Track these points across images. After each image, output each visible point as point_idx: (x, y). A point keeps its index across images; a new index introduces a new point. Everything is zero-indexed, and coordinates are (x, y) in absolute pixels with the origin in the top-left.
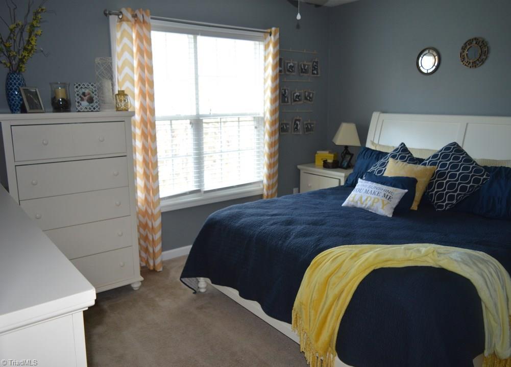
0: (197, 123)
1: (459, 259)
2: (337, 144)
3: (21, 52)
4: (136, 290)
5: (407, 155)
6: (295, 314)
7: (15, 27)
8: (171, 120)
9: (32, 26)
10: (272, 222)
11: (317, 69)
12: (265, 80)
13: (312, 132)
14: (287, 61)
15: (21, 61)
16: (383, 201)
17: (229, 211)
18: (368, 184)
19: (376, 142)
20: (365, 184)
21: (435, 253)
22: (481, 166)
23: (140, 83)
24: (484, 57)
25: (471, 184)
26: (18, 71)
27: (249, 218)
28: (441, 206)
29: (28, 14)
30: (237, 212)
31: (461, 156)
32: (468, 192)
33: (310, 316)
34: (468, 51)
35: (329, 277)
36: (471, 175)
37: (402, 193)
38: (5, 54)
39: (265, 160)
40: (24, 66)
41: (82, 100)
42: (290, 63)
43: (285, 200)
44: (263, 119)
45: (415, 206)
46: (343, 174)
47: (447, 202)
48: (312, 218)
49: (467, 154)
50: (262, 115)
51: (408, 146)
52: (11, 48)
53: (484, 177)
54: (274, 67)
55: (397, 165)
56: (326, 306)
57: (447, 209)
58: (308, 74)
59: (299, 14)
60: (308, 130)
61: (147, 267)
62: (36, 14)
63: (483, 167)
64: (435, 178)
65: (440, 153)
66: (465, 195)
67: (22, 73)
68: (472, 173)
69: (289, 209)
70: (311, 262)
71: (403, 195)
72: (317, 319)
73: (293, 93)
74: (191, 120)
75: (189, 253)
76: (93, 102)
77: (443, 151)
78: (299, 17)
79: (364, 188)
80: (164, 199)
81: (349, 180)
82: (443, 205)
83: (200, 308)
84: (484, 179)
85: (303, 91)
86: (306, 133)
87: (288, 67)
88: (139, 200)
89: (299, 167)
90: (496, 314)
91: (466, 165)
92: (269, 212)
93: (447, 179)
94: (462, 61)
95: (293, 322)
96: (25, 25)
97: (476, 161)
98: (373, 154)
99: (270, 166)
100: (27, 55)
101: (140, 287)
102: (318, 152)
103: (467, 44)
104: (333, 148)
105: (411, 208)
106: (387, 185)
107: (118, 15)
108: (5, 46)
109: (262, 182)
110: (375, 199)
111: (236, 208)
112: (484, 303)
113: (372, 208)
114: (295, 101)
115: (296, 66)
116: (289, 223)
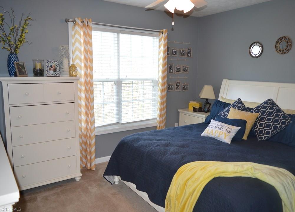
0: (118, 84)
1: (268, 173)
2: (201, 98)
3: (17, 42)
4: (78, 182)
5: (242, 106)
6: (167, 202)
7: (13, 29)
8: (103, 82)
9: (23, 28)
10: (157, 144)
11: (190, 53)
12: (159, 60)
13: (187, 90)
14: (172, 49)
15: (17, 47)
16: (225, 133)
17: (133, 137)
18: (216, 123)
19: (224, 97)
20: (215, 123)
21: (253, 169)
22: (287, 114)
23: (85, 61)
24: (290, 48)
25: (280, 125)
26: (14, 53)
27: (143, 142)
28: (262, 138)
29: (21, 21)
30: (138, 137)
31: (275, 108)
32: (278, 130)
33: (175, 204)
34: (279, 44)
35: (187, 181)
36: (280, 119)
37: (237, 129)
38: (7, 43)
39: (158, 106)
40: (18, 50)
41: (50, 69)
42: (174, 50)
43: (168, 130)
44: (157, 82)
45: (245, 137)
46: (204, 116)
47: (265, 135)
48: (181, 143)
49: (278, 107)
50: (157, 80)
51: (242, 100)
52: (11, 40)
53: (289, 121)
54: (164, 52)
55: (235, 111)
56: (185, 199)
57: (265, 140)
58: (185, 56)
59: (173, 22)
60: (184, 88)
61: (86, 168)
62: (25, 21)
63: (288, 115)
64: (258, 121)
65: (261, 105)
66: (276, 131)
67: (17, 54)
68: (281, 118)
69: (168, 137)
70: (177, 171)
71: (238, 130)
72: (179, 207)
73: (176, 67)
74: (115, 82)
75: (109, 161)
76: (57, 71)
77: (263, 104)
78: (173, 24)
79: (214, 125)
80: (97, 127)
81: (207, 119)
82: (263, 137)
83: (114, 194)
84: (289, 122)
85: (182, 66)
86: (183, 91)
87: (173, 52)
88: (82, 128)
89: (179, 110)
90: (291, 209)
91: (277, 113)
92: (156, 138)
93: (266, 122)
94: (276, 50)
95: (165, 207)
96: (20, 27)
97: (284, 111)
98: (222, 104)
99: (161, 110)
100: (19, 44)
101: (80, 180)
102: (190, 102)
103: (279, 40)
104: (200, 100)
105: (243, 139)
106: (228, 124)
107: (74, 22)
108: (7, 39)
109: (156, 119)
110: (220, 132)
111: (137, 135)
112: (283, 202)
113: (219, 137)
114: (177, 72)
115: (178, 51)
116: (167, 145)
